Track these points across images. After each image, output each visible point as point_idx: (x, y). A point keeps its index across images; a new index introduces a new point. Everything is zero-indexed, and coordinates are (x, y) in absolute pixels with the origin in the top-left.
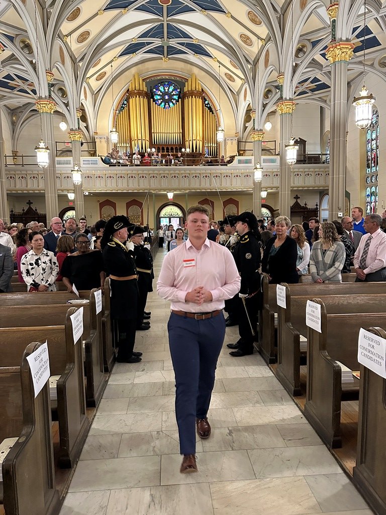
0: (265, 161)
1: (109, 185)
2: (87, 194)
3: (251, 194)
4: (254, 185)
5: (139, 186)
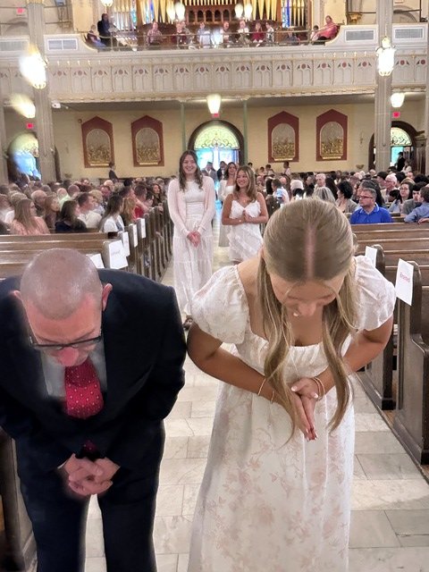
0: (400, 34)
1: (98, 88)
2: (58, 106)
3: (372, 101)
4: (378, 83)
5: (154, 89)
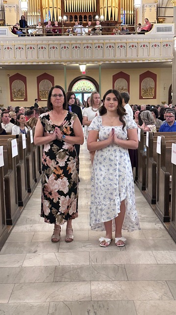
1: (18, 57)
3: (171, 66)
5: (49, 57)
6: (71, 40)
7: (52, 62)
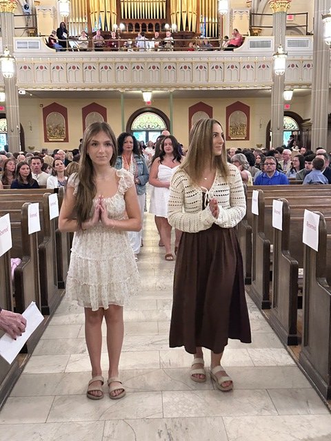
1: (56, 80)
2: (24, 93)
3: (269, 96)
4: (273, 81)
6: (130, 57)
7: (104, 87)
